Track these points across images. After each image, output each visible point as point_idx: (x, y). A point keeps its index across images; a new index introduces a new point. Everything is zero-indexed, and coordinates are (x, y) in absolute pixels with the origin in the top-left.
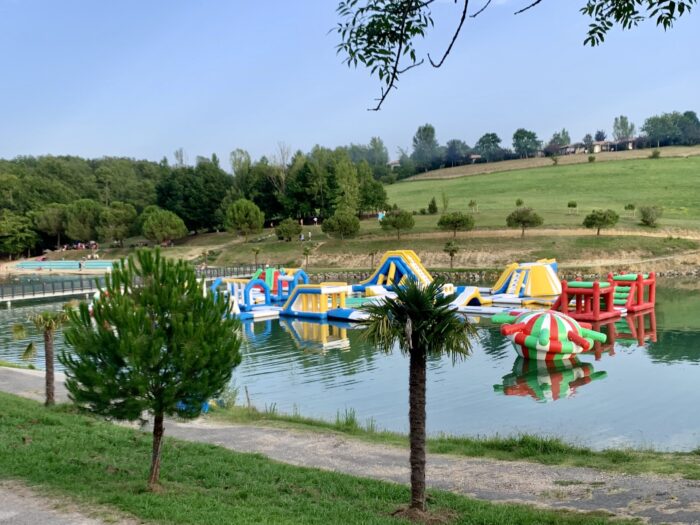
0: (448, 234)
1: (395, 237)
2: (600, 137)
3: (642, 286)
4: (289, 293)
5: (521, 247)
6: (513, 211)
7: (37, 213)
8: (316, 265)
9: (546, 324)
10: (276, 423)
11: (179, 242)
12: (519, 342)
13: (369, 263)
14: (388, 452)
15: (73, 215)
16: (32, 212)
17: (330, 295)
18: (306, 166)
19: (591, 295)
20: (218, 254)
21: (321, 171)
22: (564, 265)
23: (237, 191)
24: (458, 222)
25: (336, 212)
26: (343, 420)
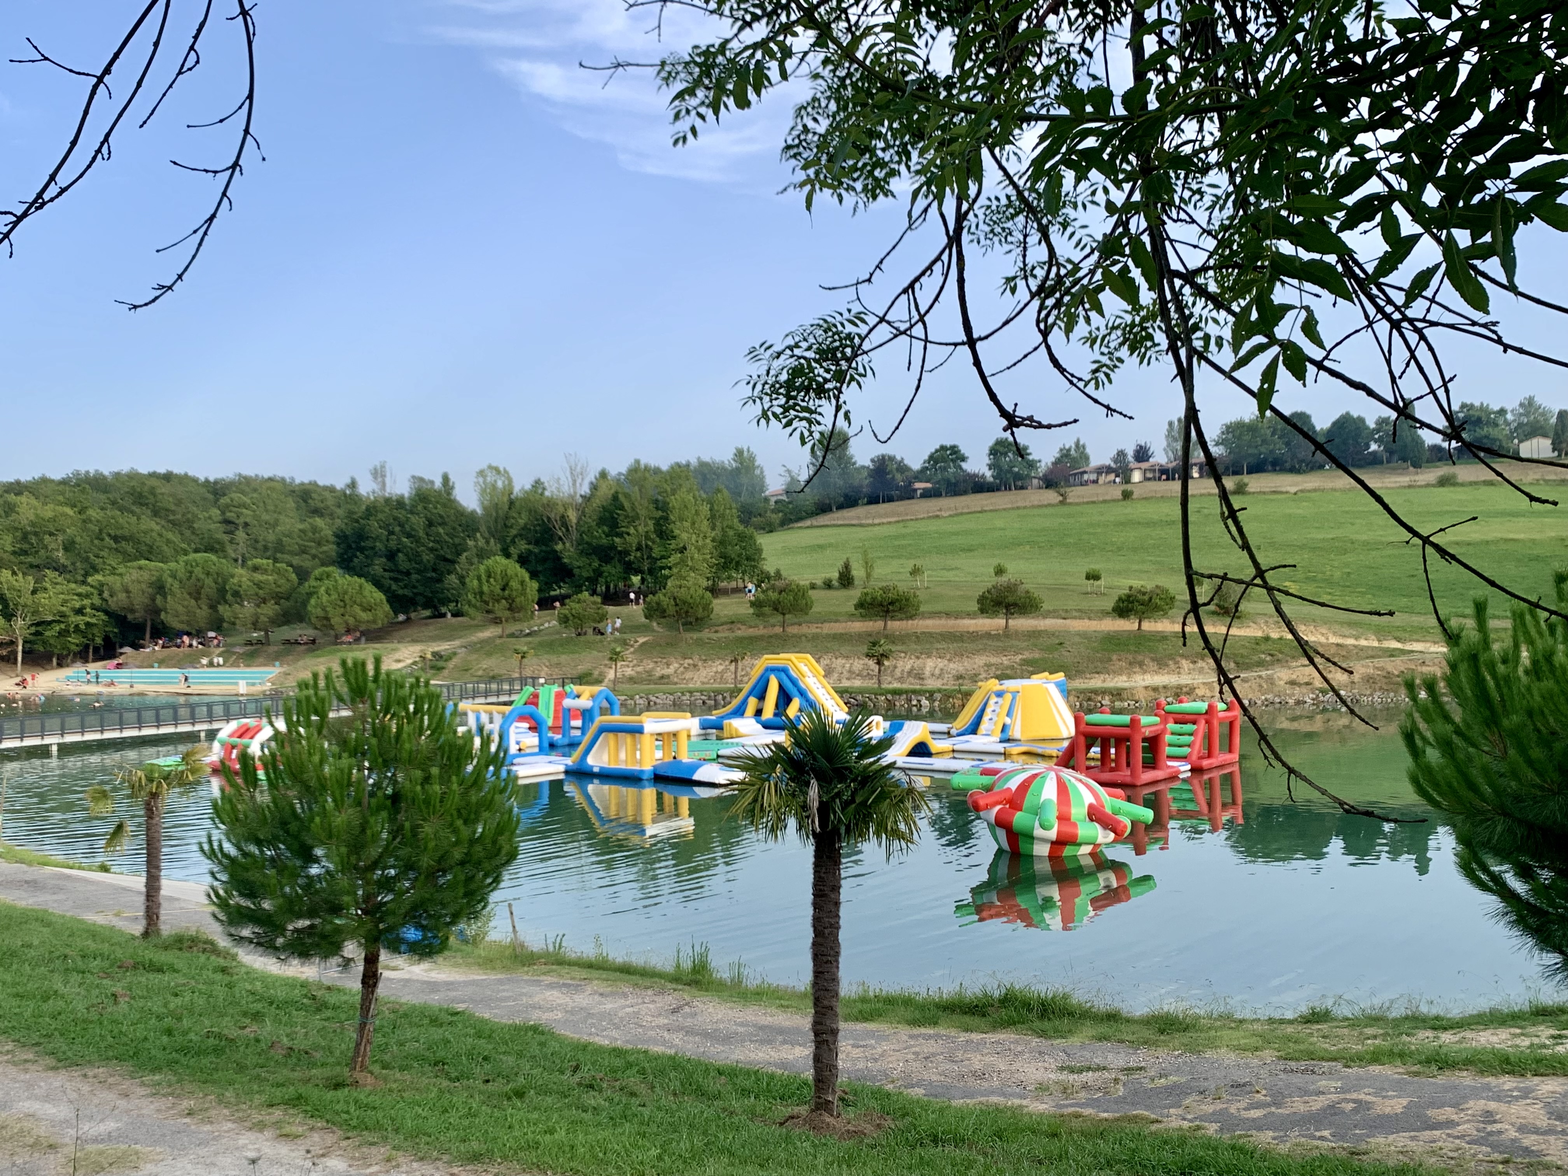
0: (875, 625)
1: (778, 630)
2: (1142, 454)
3: (1215, 723)
4: (583, 734)
5: (1003, 651)
6: (990, 585)
7: (110, 579)
8: (631, 680)
9: (1049, 791)
10: (565, 970)
11: (374, 635)
12: (1002, 823)
13: (729, 676)
14: (767, 1020)
15: (176, 584)
16: (99, 577)
17: (660, 736)
18: (615, 498)
19: (1127, 738)
20: (449, 658)
21: (644, 509)
22: (1079, 684)
23: (488, 542)
24: (892, 603)
25: (670, 583)
26: (687, 964)
